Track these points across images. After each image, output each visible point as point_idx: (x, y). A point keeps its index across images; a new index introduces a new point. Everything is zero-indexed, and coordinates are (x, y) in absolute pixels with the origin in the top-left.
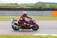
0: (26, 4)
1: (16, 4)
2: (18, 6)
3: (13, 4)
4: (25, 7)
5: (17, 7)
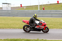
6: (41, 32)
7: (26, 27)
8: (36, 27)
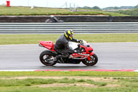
0: (116, 8)
1: (96, 8)
2: (101, 12)
3: (89, 8)
4: (114, 15)
5: (99, 14)
6: (81, 64)
7: (45, 57)
8: (71, 56)
